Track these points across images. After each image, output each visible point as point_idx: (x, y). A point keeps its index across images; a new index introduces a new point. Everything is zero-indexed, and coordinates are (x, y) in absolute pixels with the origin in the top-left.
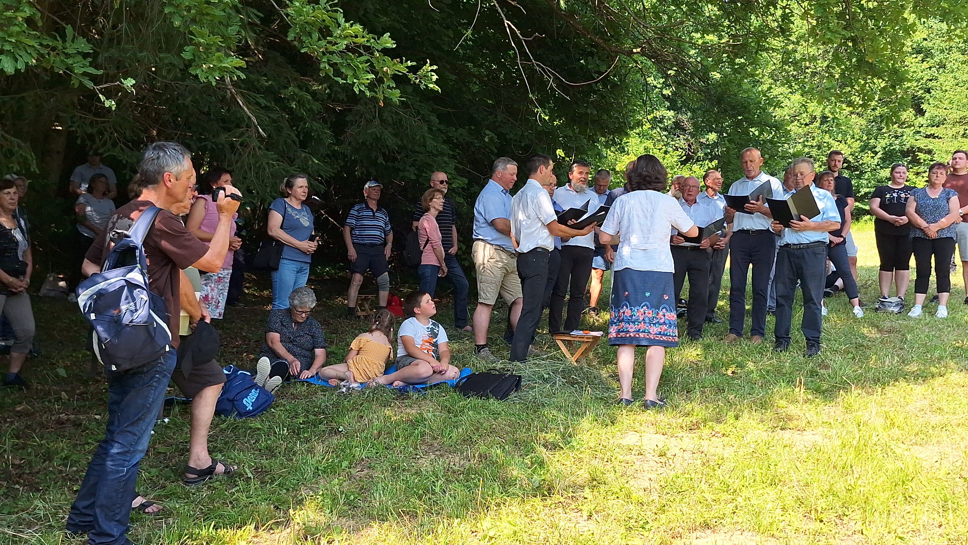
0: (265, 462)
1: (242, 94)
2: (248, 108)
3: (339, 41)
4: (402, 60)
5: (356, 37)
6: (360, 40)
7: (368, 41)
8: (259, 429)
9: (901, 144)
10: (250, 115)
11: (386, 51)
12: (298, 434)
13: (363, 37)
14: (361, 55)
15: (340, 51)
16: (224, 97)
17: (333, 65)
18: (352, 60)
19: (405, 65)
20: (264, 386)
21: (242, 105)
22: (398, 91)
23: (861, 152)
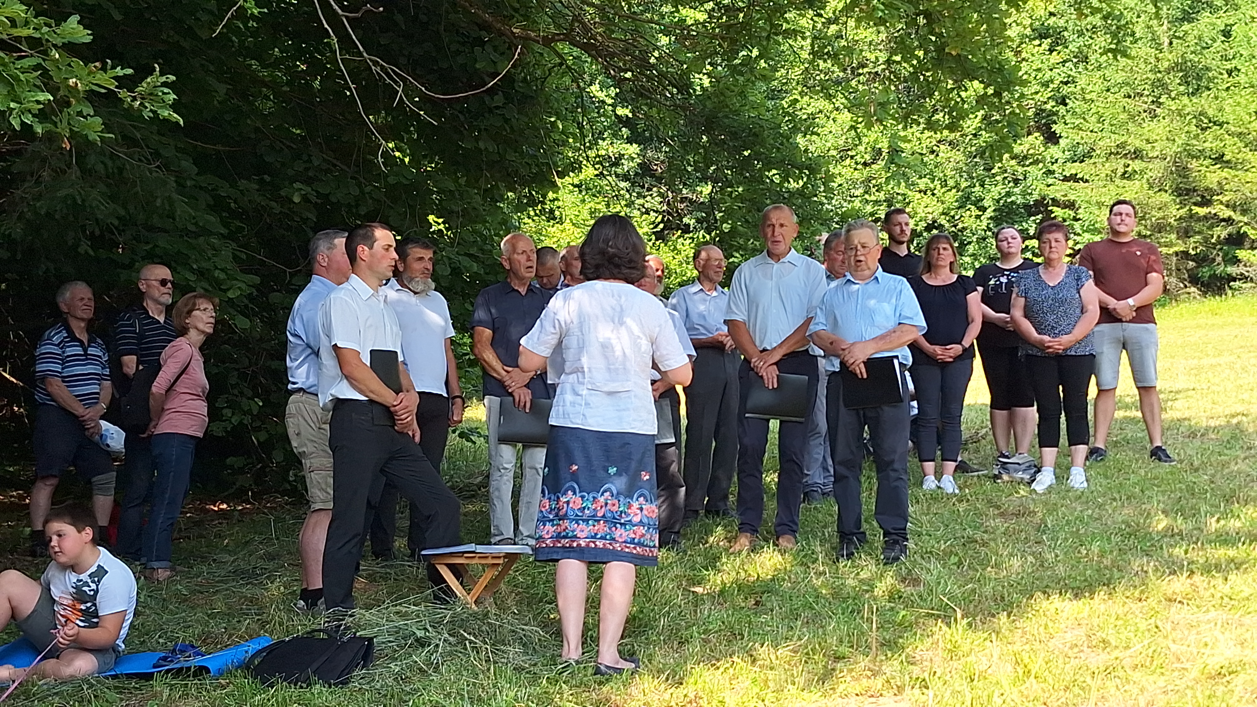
4: (104, 64)
5: (12, 24)
7: (36, 30)
9: (1024, 194)
11: (71, 49)
14: (22, 55)
18: (6, 65)
19: (111, 73)
22: (97, 121)
23: (958, 208)
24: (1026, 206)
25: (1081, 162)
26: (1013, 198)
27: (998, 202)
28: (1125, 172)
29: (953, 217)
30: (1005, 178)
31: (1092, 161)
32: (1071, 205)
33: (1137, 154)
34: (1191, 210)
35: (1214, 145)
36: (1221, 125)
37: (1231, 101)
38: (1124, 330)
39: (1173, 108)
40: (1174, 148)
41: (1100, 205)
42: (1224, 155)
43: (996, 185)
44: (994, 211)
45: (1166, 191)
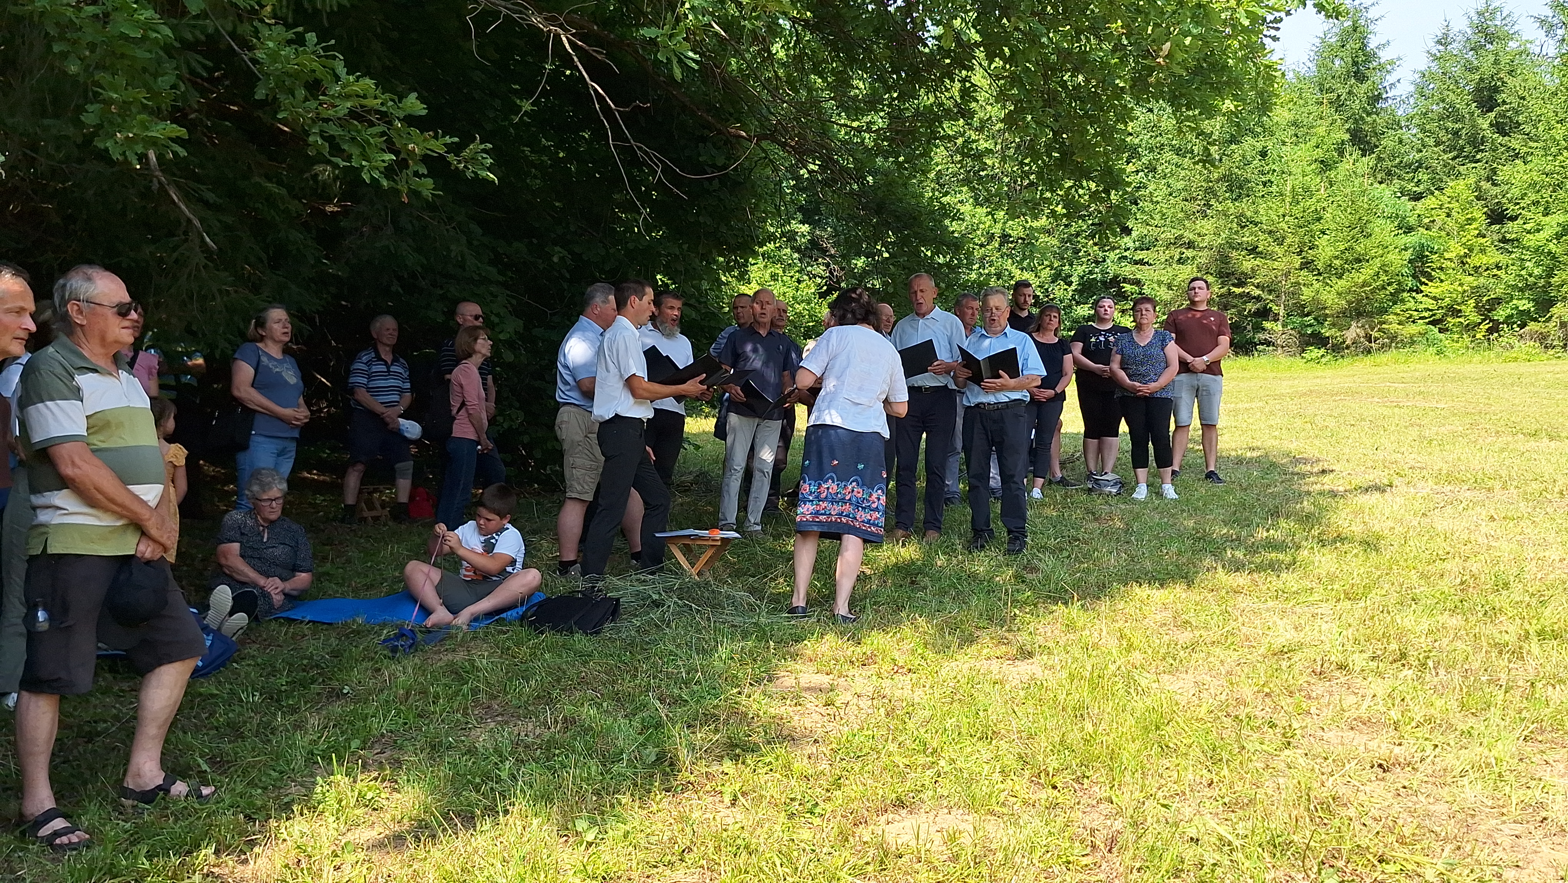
0: (227, 747)
1: (179, 187)
2: (187, 207)
3: (337, 102)
4: (436, 134)
5: (365, 97)
6: (371, 103)
7: (382, 104)
8: (213, 696)
9: (1102, 273)
10: (191, 216)
11: (410, 120)
12: (278, 701)
13: (376, 98)
14: (372, 124)
15: (339, 119)
16: (149, 188)
17: (330, 139)
18: (358, 132)
19: (441, 141)
20: (219, 629)
21: (176, 201)
22: (430, 181)
23: (1053, 282)
24: (1104, 283)
25: (1148, 249)
26: (1095, 276)
27: (1082, 278)
28: (1181, 258)
29: (1047, 290)
30: (1089, 260)
31: (1156, 249)
32: (1137, 283)
33: (1190, 245)
34: (1230, 290)
35: (1250, 239)
36: (1256, 225)
37: (1265, 205)
38: (1198, 380)
39: (1220, 209)
40: (1219, 241)
41: (1160, 283)
42: (1257, 247)
43: (1082, 265)
44: (1079, 284)
45: (1212, 274)
